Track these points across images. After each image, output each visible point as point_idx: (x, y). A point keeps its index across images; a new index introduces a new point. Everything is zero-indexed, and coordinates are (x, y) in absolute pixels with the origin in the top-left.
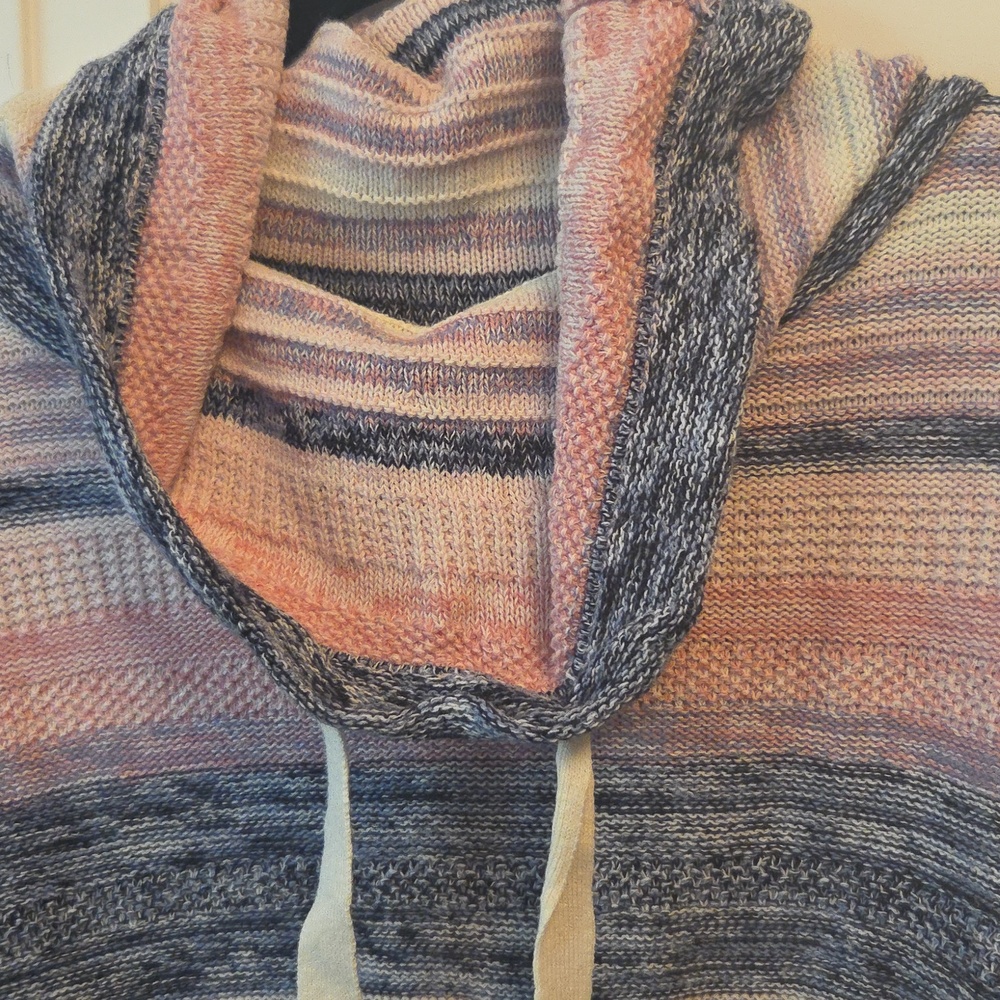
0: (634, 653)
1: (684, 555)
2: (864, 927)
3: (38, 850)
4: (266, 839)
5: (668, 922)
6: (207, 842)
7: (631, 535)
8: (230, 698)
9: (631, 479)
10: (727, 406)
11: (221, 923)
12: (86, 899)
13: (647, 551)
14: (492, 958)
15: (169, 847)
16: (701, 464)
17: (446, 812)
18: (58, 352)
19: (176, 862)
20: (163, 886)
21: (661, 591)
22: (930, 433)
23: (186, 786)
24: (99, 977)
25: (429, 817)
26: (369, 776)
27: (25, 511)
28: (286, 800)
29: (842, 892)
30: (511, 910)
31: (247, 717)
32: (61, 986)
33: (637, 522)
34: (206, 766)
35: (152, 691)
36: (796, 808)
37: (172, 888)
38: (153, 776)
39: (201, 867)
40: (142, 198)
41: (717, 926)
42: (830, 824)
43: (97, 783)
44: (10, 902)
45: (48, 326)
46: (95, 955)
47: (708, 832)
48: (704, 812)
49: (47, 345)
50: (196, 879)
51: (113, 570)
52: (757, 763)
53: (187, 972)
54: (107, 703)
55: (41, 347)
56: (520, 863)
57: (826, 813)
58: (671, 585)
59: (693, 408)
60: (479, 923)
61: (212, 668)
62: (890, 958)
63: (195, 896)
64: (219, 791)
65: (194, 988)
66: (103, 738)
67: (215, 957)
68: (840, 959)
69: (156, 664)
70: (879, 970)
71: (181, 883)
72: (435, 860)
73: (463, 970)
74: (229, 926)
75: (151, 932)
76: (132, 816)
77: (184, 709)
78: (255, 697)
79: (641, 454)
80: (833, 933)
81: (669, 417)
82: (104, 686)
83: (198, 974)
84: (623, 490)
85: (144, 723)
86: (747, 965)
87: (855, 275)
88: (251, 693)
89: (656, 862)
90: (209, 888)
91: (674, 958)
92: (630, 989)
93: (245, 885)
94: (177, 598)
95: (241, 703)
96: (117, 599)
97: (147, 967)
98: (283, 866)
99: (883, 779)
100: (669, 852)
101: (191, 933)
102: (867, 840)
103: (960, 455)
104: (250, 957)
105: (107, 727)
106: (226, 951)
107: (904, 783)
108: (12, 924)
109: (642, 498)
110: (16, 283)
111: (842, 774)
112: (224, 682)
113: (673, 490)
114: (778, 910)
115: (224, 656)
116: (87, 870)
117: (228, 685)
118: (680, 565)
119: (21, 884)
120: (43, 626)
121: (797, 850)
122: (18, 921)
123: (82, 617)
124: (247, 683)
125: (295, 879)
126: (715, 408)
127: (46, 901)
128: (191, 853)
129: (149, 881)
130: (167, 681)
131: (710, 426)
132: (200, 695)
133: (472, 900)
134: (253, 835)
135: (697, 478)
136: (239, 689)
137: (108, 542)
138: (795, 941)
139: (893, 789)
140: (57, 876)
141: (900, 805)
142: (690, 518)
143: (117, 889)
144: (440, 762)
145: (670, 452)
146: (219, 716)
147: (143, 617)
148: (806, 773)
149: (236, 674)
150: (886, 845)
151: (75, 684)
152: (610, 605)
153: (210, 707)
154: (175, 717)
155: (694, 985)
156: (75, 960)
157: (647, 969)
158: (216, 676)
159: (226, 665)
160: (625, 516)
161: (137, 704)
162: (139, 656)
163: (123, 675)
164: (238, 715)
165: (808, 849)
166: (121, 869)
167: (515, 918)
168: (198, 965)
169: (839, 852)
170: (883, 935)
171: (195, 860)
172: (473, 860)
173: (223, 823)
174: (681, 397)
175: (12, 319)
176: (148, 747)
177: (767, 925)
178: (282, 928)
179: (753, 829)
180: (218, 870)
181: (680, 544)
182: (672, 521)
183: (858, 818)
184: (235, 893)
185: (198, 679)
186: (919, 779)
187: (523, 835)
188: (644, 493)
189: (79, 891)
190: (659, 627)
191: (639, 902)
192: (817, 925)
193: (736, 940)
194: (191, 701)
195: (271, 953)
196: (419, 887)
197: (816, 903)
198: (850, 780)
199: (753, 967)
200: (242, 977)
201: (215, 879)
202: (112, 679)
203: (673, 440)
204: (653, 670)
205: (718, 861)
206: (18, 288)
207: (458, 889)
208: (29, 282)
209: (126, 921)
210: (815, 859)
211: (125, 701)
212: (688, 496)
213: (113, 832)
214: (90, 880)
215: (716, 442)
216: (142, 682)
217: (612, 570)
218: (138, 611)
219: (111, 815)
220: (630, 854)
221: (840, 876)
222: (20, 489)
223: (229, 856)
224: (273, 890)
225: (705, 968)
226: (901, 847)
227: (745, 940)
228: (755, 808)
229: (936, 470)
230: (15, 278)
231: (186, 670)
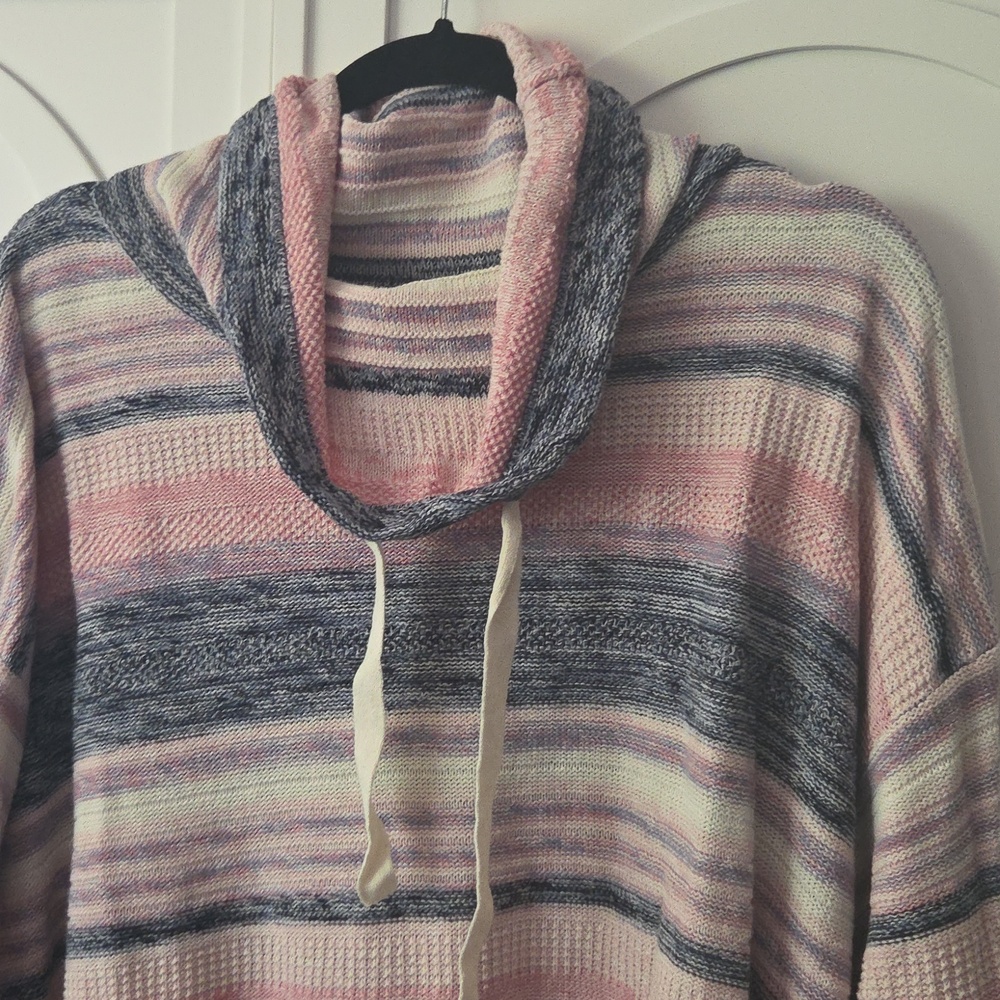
0: (548, 453)
1: (583, 401)
2: (666, 660)
3: (162, 619)
4: (299, 617)
5: (550, 656)
6: (261, 620)
7: (552, 390)
8: (281, 529)
9: (555, 358)
10: (609, 318)
11: (266, 673)
12: (187, 654)
13: (561, 399)
14: (442, 681)
15: (239, 622)
16: (594, 351)
17: (414, 595)
18: (188, 314)
19: (241, 633)
20: (232, 649)
21: (567, 420)
22: (700, 357)
23: (250, 584)
24: (191, 703)
25: (404, 599)
26: (367, 574)
27: (165, 410)
28: (314, 592)
29: (653, 641)
30: (455, 651)
31: (291, 540)
32: (168, 705)
33: (556, 381)
34: (264, 572)
35: (234, 524)
36: (627, 589)
37: (237, 650)
38: (231, 577)
39: (256, 637)
40: (279, 223)
41: (581, 661)
42: (646, 598)
43: (198, 580)
44: (143, 649)
45: (183, 298)
46: (188, 689)
47: (572, 602)
48: (570, 590)
49: (182, 309)
50: (252, 645)
51: (215, 448)
52: (603, 560)
53: (245, 704)
54: (206, 531)
55: (179, 310)
56: (460, 623)
57: (643, 591)
58: (573, 417)
59: (591, 317)
60: (434, 661)
61: (271, 510)
62: (678, 679)
63: (251, 656)
64: (271, 587)
65: (247, 715)
66: (202, 553)
67: (262, 695)
68: (653, 682)
69: (237, 507)
70: (673, 686)
71: (243, 647)
72: (407, 625)
73: (423, 691)
74: (271, 674)
75: (223, 678)
76: (216, 603)
77: (252, 536)
78: (297, 528)
79: (561, 344)
80: (649, 667)
81: (578, 322)
82: (205, 520)
83: (251, 706)
84: (550, 363)
85: (227, 545)
86: (599, 685)
87: (659, 266)
88: (294, 526)
89: (542, 620)
90: (260, 650)
91: (554, 678)
92: (526, 695)
93: (284, 647)
94: (252, 466)
95: (288, 532)
96: (216, 466)
97: (220, 700)
98: (309, 634)
99: (676, 568)
100: (550, 614)
101: (247, 679)
102: (667, 607)
103: (717, 369)
104: (285, 694)
105: (205, 547)
106: (269, 690)
107: (687, 570)
108: (145, 662)
109: (560, 368)
110: (167, 270)
111: (652, 565)
112: (278, 518)
113: (579, 365)
114: (618, 652)
115: (279, 503)
116: (188, 635)
117: (280, 520)
118: (580, 407)
119: (150, 639)
120: (172, 481)
121: (628, 615)
122: (148, 661)
123: (194, 477)
124: (292, 519)
125: (316, 641)
126: (603, 318)
127: (164, 651)
128: (251, 627)
129: (224, 644)
130: (243, 518)
131: (599, 329)
132: (263, 526)
133: (430, 647)
134: (291, 615)
135: (591, 359)
136: (287, 523)
137: (212, 431)
138: (629, 673)
139: (681, 574)
140: (170, 636)
141: (685, 584)
142: (587, 381)
143: (205, 649)
144: (411, 564)
145: (578, 342)
146: (274, 540)
147: (231, 478)
148: (631, 566)
149: (286, 513)
150: (678, 609)
151: (188, 518)
152: (536, 429)
153: (269, 535)
154: (246, 541)
155: (567, 696)
156: (177, 691)
157: (536, 683)
158: (273, 515)
159: (281, 507)
160: (550, 378)
161: (224, 532)
162: (227, 502)
163: (217, 514)
164: (285, 540)
165: (634, 614)
166: (208, 636)
167: (458, 656)
168: (251, 700)
169: (652, 615)
170: (676, 664)
171: (252, 632)
172: (430, 622)
173: (272, 608)
174: (585, 311)
175: (162, 292)
176: (229, 559)
177: (612, 662)
178: (307, 673)
179: (601, 601)
180: (267, 638)
181: (580, 395)
182: (576, 383)
183: (662, 594)
184: (277, 653)
185: (262, 517)
186: (694, 567)
187: (461, 606)
188: (562, 366)
189: (182, 648)
190: (564, 440)
191: (532, 645)
192: (639, 662)
193: (593, 670)
194: (258, 530)
195: (298, 690)
196: (396, 642)
197: (640, 649)
198: (656, 569)
199: (603, 688)
200: (279, 707)
201: (265, 644)
202: (210, 516)
203: (579, 336)
204: (557, 464)
205: (579, 620)
206: (166, 273)
207: (421, 642)
208: (174, 270)
209: (209, 670)
210: (639, 620)
211: (217, 530)
212: (586, 368)
213: (204, 612)
214: (189, 642)
215: (602, 339)
216: (228, 518)
217: (539, 408)
218: (228, 474)
219: (204, 601)
220: (526, 615)
221: (653, 630)
222: (162, 397)
223: (275, 629)
224: (302, 650)
225: (574, 686)
226: (685, 610)
227: (598, 671)
228: (602, 589)
229: (704, 379)
230: (165, 267)
231: (255, 511)
